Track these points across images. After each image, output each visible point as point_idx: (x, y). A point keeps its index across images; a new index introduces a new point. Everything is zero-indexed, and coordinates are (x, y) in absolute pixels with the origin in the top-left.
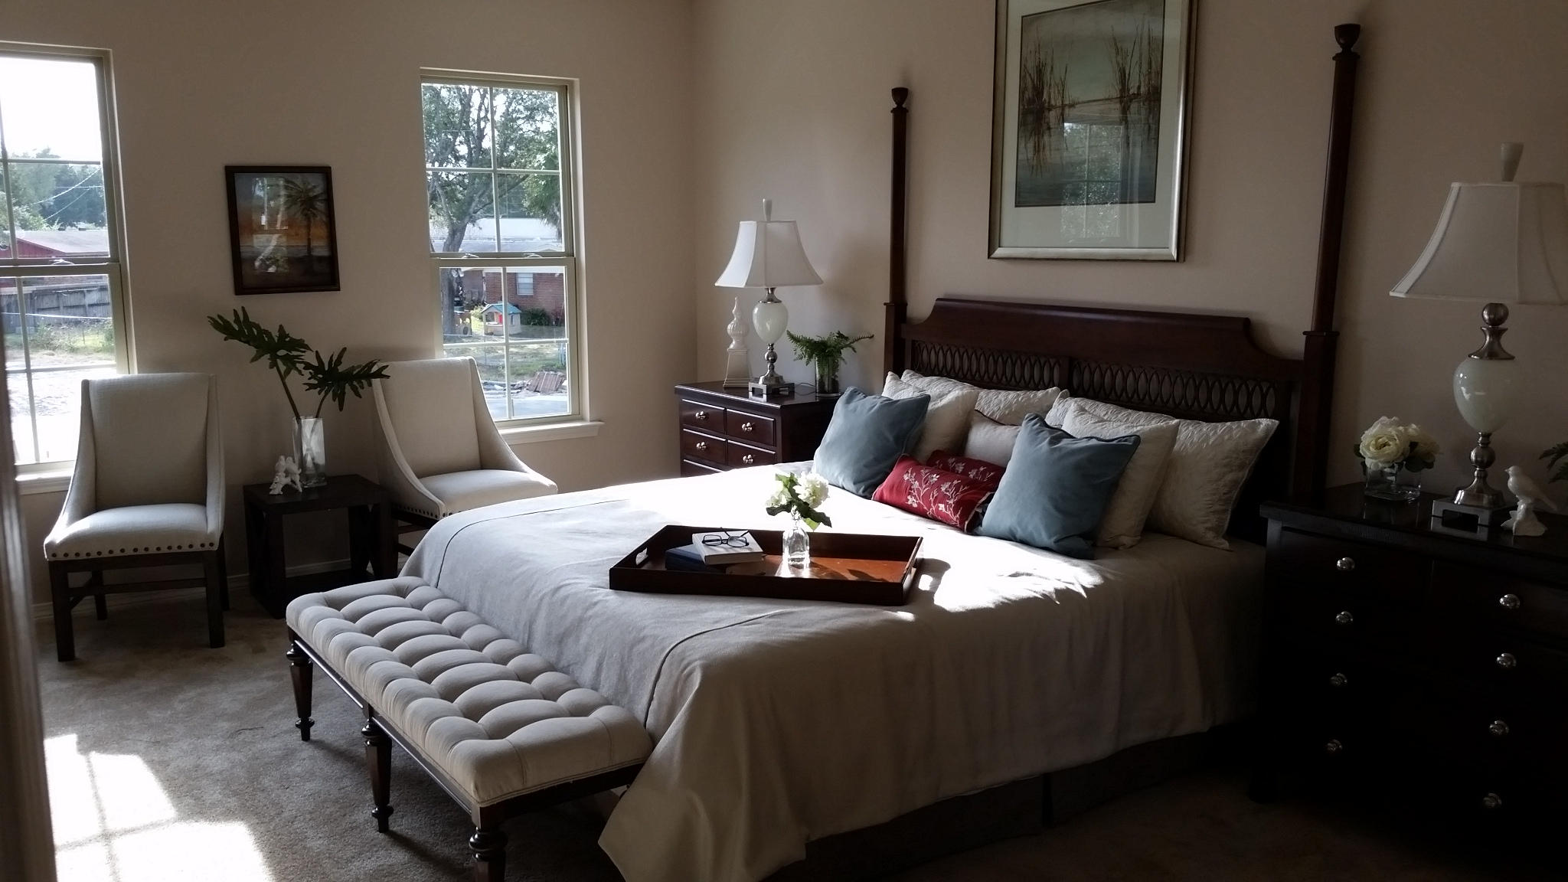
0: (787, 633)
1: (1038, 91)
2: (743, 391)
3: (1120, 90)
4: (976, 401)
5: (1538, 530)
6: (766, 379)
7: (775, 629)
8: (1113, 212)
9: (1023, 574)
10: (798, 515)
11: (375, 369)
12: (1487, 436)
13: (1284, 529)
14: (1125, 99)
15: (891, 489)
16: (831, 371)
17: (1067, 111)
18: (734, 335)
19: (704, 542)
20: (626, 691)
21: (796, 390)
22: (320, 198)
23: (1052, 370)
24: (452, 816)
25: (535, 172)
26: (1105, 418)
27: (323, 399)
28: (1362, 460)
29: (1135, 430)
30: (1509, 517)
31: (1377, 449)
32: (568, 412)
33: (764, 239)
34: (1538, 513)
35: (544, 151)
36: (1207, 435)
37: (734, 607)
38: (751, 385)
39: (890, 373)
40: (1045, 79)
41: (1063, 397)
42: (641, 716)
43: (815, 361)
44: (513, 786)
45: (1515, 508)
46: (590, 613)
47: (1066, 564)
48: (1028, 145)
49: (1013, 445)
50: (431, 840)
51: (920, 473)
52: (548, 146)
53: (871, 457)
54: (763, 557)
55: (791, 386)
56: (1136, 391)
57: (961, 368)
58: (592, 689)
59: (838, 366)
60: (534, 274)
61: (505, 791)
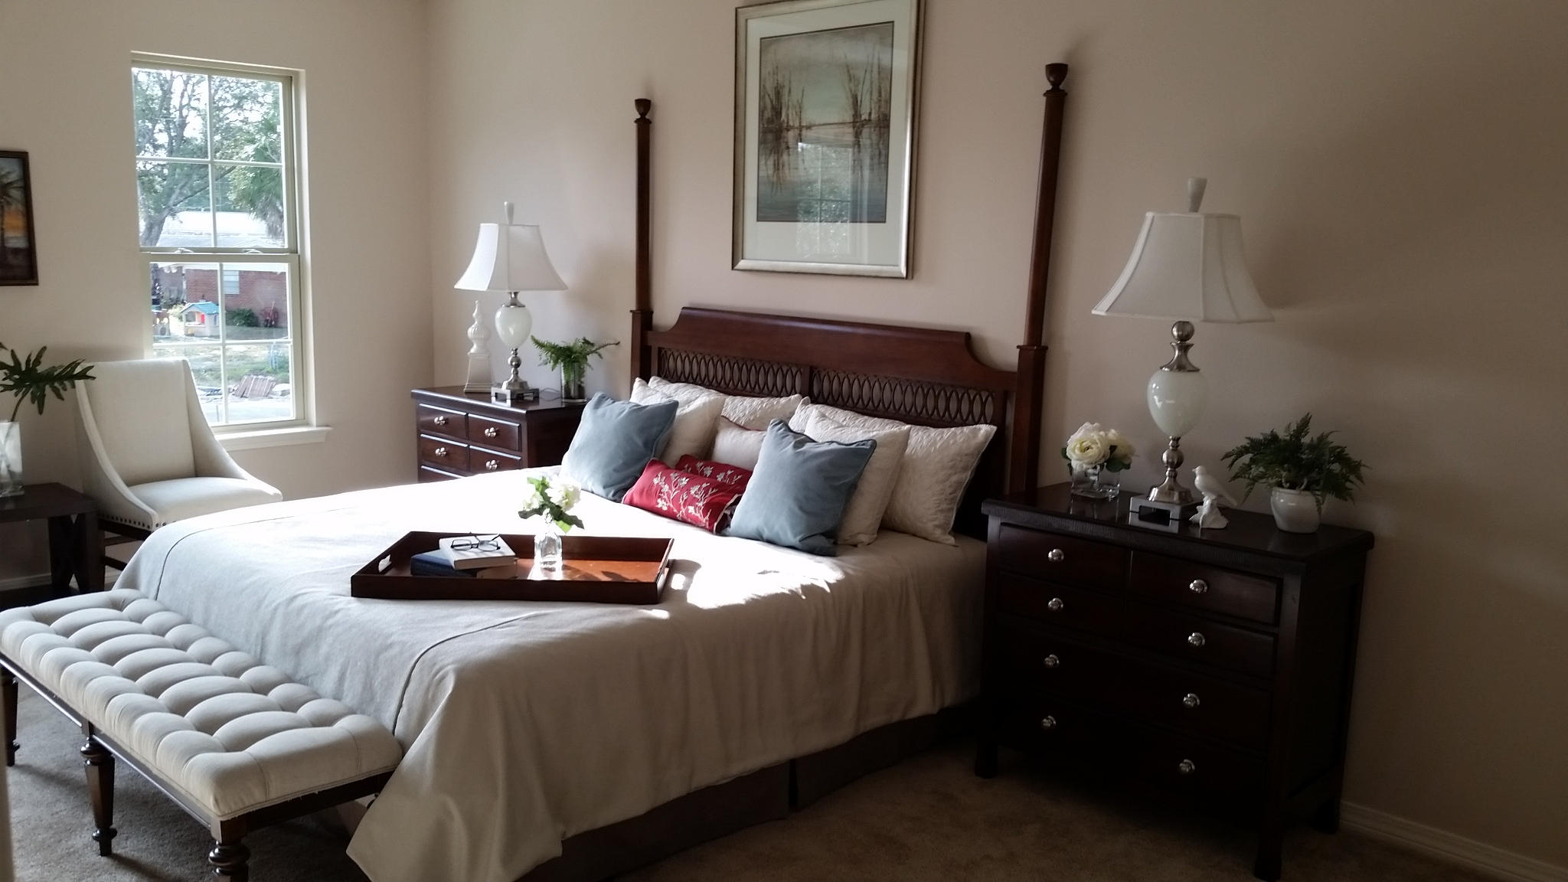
0: (543, 633)
1: (777, 111)
2: (485, 395)
3: (854, 116)
4: (723, 407)
5: (1221, 523)
6: (509, 384)
7: (530, 630)
8: (844, 230)
9: (770, 572)
10: (550, 517)
11: (78, 370)
12: (1176, 440)
13: (1003, 524)
14: (858, 124)
15: (641, 493)
16: (577, 377)
17: (804, 132)
18: (475, 339)
19: (452, 547)
20: (372, 699)
21: (540, 395)
22: (15, 185)
23: (794, 378)
24: (182, 836)
25: (242, 164)
26: (844, 423)
27: (20, 401)
28: (1068, 462)
29: (871, 435)
30: (1196, 512)
31: (1081, 451)
32: (292, 416)
33: (506, 244)
34: (1221, 509)
35: (252, 141)
36: (935, 440)
37: (487, 610)
38: (494, 391)
39: (638, 379)
40: (783, 101)
41: (805, 403)
42: (389, 724)
43: (560, 366)
44: (256, 798)
45: (1202, 503)
46: (330, 622)
47: (812, 561)
48: (768, 163)
49: (759, 450)
50: (160, 861)
51: (670, 477)
52: (257, 137)
53: (621, 462)
54: (516, 560)
55: (536, 393)
56: (871, 399)
57: (707, 375)
58: (335, 698)
59: (584, 372)
60: (240, 272)
61: (247, 804)
